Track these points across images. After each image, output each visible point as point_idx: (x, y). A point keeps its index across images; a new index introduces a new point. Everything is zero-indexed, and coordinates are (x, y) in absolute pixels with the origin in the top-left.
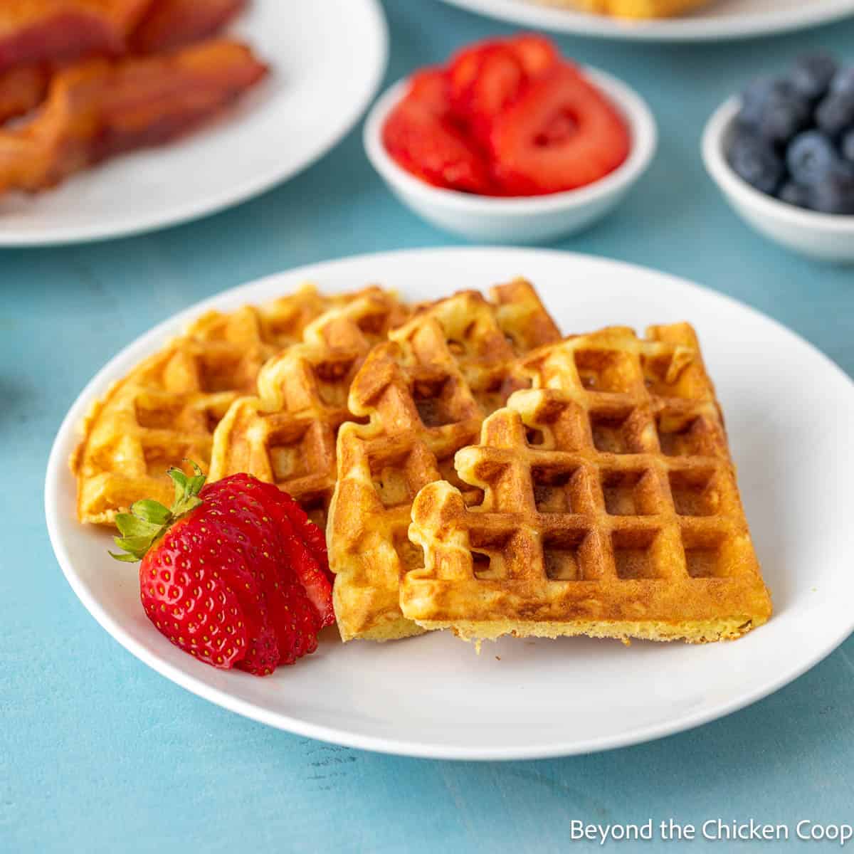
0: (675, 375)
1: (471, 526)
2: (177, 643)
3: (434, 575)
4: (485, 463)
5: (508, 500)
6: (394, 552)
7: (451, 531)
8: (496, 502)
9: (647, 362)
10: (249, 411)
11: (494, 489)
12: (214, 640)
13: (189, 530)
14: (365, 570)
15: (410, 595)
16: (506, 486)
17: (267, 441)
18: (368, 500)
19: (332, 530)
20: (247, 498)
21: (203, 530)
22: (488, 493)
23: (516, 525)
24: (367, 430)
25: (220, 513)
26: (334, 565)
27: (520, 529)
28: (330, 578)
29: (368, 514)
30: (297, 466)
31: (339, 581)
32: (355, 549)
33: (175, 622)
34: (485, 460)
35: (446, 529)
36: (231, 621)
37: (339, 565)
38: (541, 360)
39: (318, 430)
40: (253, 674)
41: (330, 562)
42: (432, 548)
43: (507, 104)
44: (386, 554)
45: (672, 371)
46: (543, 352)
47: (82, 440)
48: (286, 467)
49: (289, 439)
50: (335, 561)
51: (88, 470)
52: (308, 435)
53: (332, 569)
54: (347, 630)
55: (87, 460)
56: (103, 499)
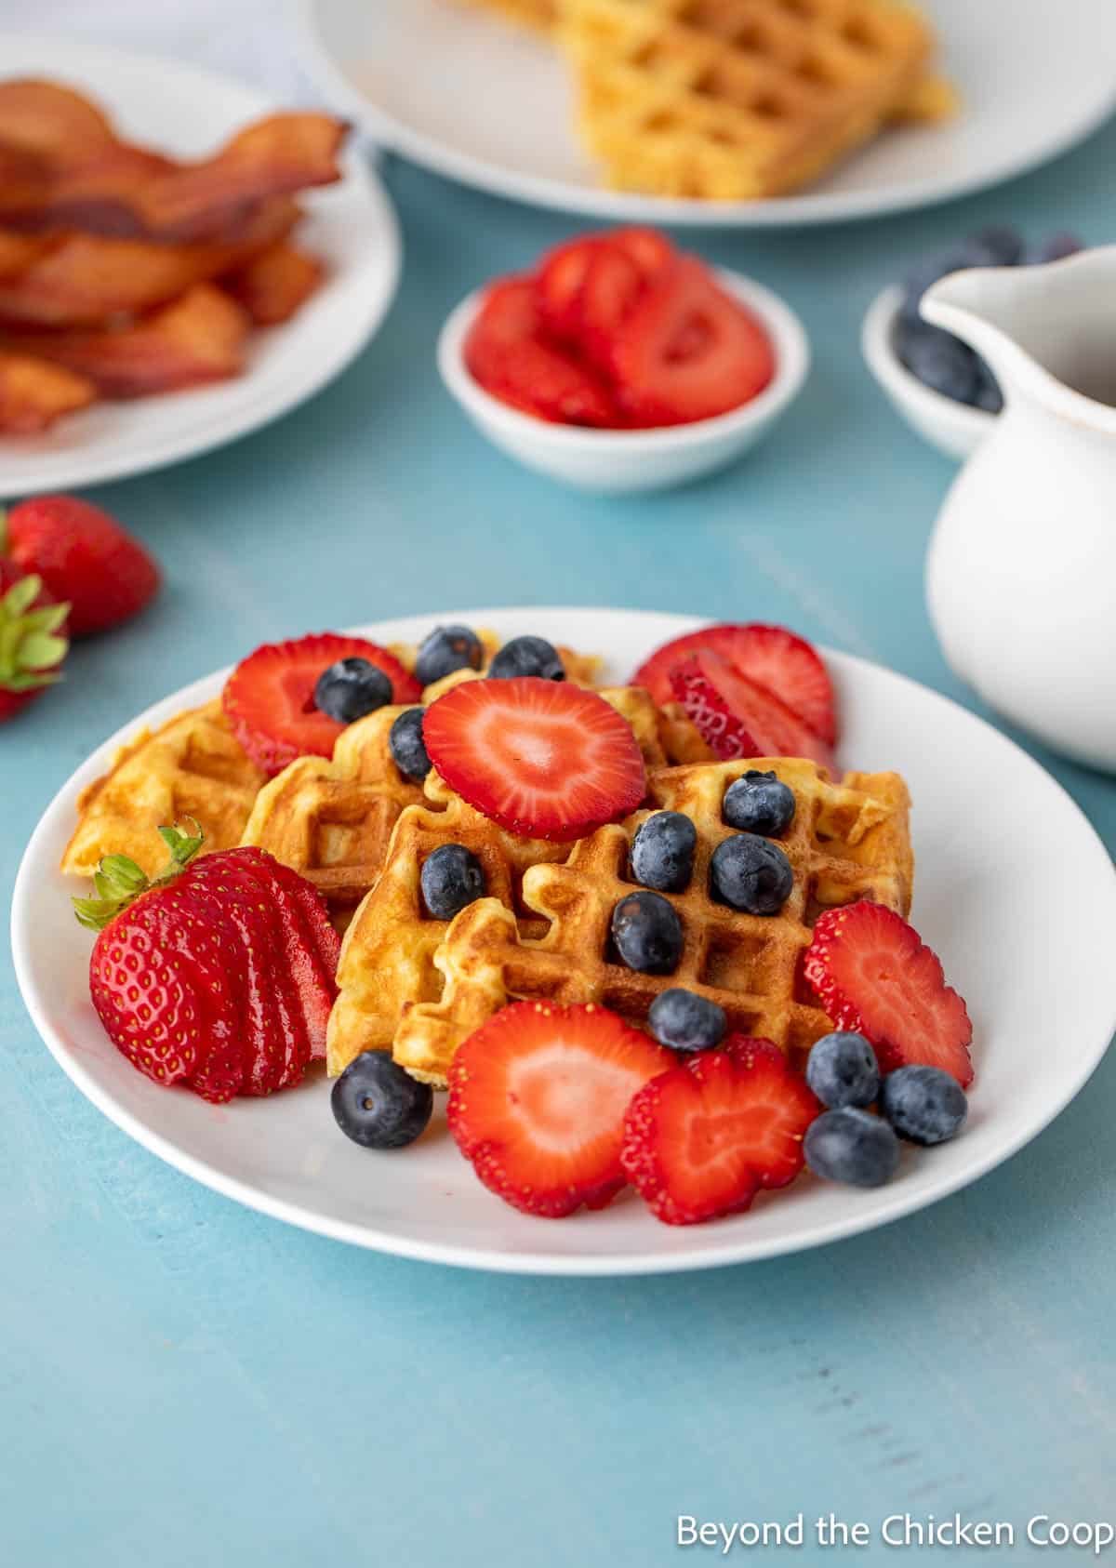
0: (859, 836)
1: (507, 961)
2: (115, 1040)
3: (447, 1016)
4: (555, 887)
5: (572, 941)
6: (417, 976)
7: (480, 962)
8: (560, 939)
9: (825, 813)
10: (310, 773)
11: (563, 922)
12: (158, 1046)
13: (158, 902)
14: (379, 992)
15: (406, 1033)
16: (577, 920)
17: (316, 813)
18: (399, 903)
19: (352, 935)
20: (245, 876)
21: (175, 905)
22: (556, 924)
23: (567, 973)
24: (437, 819)
25: (204, 888)
26: (341, 978)
27: (573, 978)
28: (331, 993)
29: (394, 922)
30: (349, 853)
31: (341, 999)
32: (372, 963)
33: (116, 1015)
34: (554, 882)
35: (473, 959)
36: (184, 1025)
37: (346, 979)
38: (682, 779)
39: (384, 811)
40: (206, 1098)
41: (338, 974)
42: (456, 980)
43: (627, 313)
44: (406, 975)
45: (857, 830)
46: (685, 770)
47: (105, 771)
48: (335, 852)
49: (349, 817)
50: (343, 973)
51: (96, 809)
52: (372, 814)
53: (339, 983)
54: (335, 1060)
55: (101, 797)
56: (96, 848)
